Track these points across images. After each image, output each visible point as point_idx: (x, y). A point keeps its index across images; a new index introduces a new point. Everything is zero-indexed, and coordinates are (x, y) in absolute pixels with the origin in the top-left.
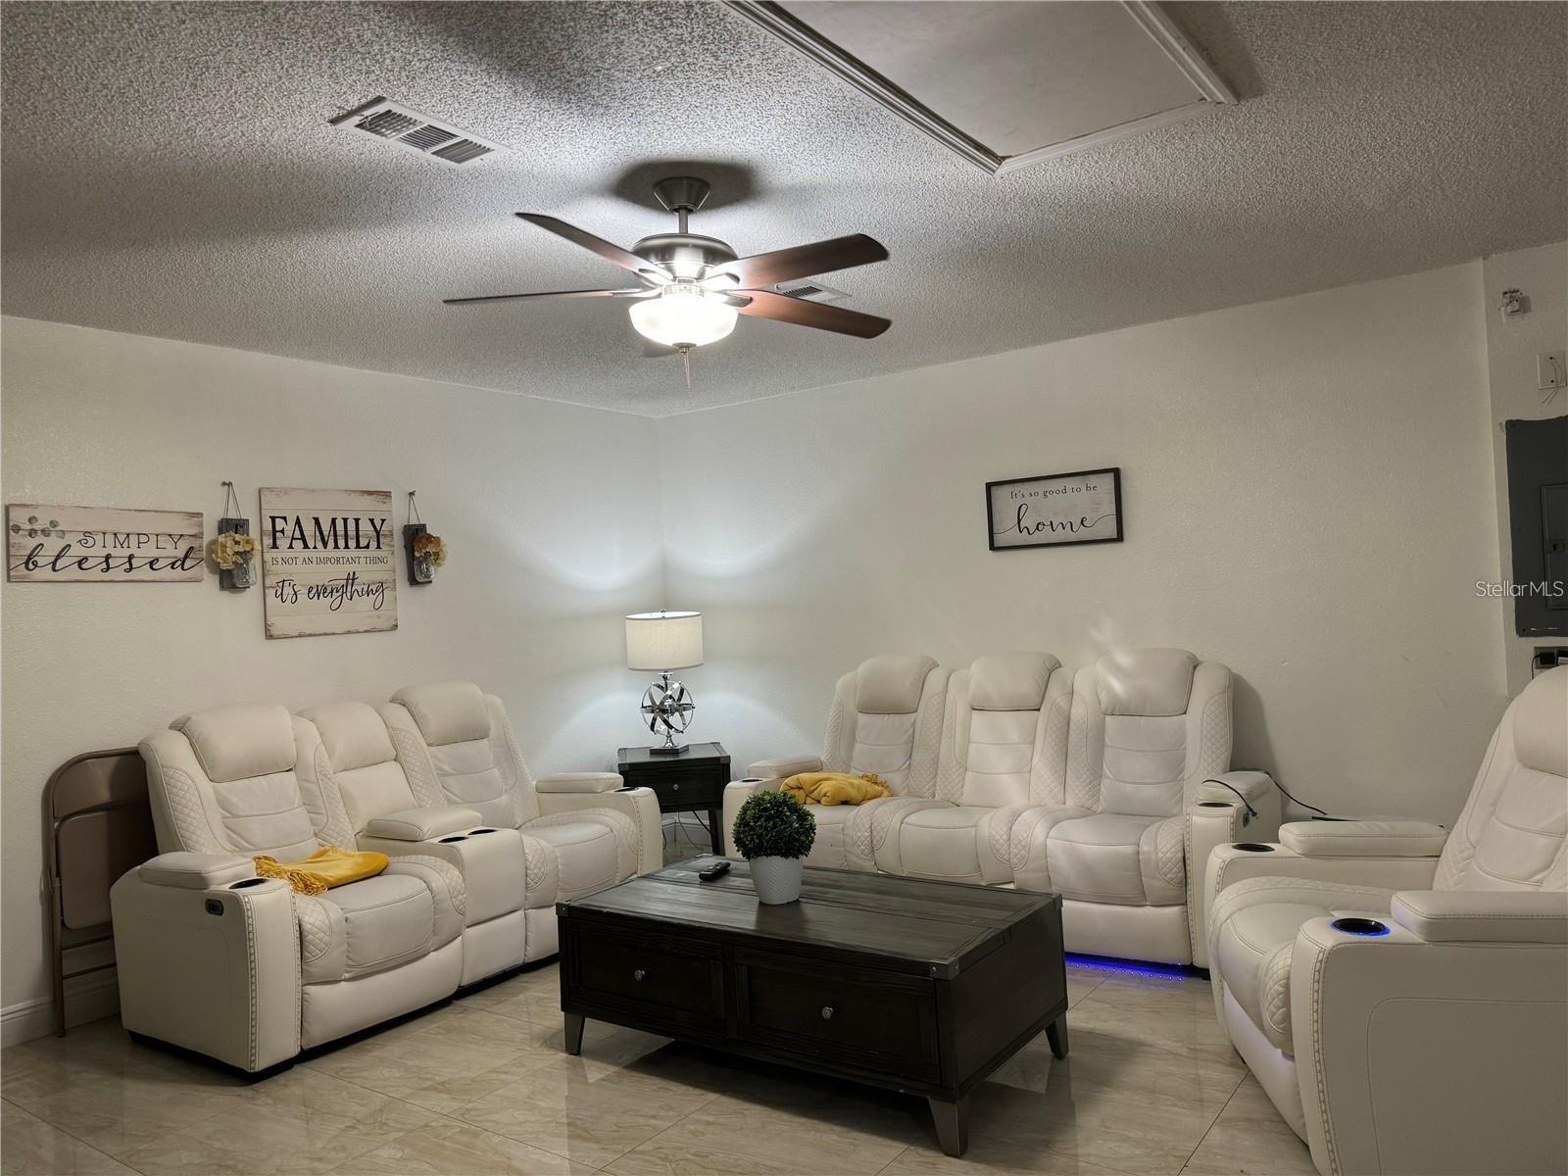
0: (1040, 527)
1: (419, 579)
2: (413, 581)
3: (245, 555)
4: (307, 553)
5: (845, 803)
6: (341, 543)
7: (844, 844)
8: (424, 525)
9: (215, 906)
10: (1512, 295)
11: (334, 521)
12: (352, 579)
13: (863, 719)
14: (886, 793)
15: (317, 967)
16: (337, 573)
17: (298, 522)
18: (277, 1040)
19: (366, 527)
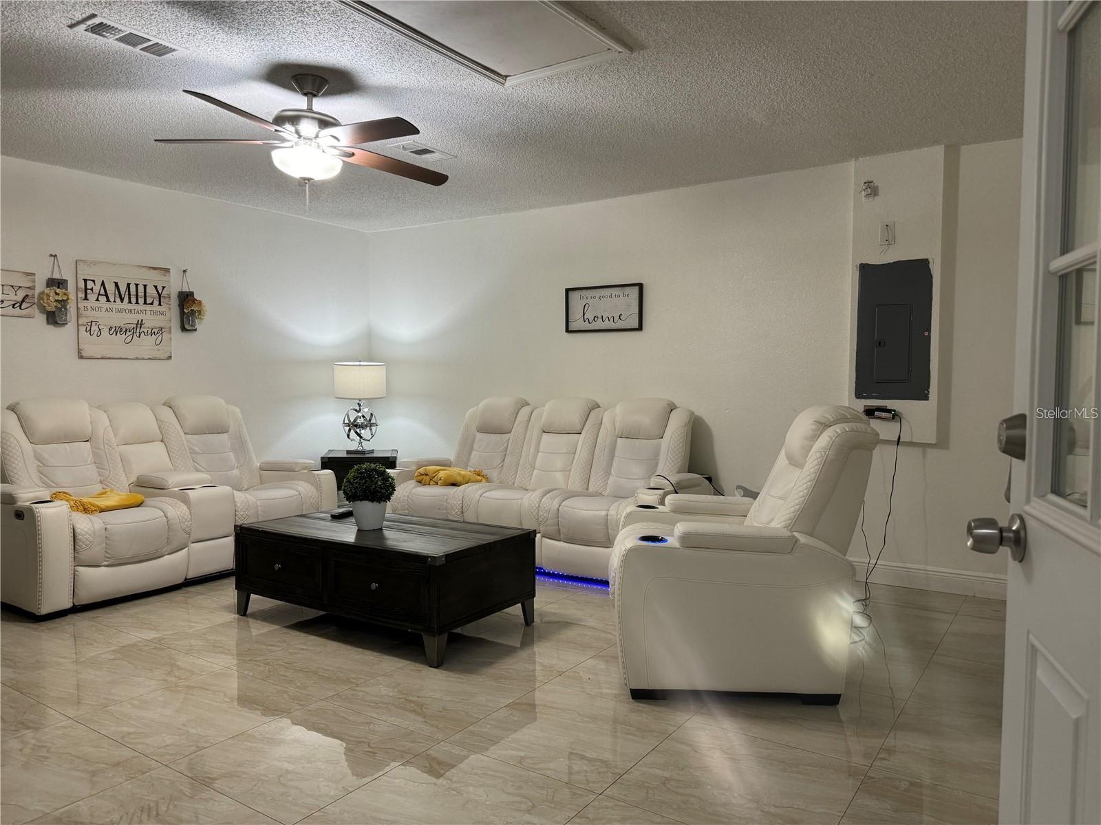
0: (596, 319)
1: (187, 327)
2: (183, 329)
3: (64, 303)
4: (108, 305)
5: (454, 485)
6: (134, 300)
7: (446, 509)
8: (192, 293)
9: (19, 515)
10: (868, 184)
11: (128, 285)
12: (140, 324)
13: (479, 436)
14: (484, 480)
15: (83, 556)
16: (130, 319)
17: (103, 284)
18: (56, 596)
19: (151, 291)
